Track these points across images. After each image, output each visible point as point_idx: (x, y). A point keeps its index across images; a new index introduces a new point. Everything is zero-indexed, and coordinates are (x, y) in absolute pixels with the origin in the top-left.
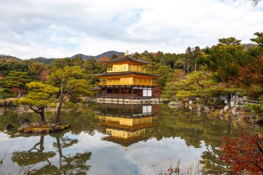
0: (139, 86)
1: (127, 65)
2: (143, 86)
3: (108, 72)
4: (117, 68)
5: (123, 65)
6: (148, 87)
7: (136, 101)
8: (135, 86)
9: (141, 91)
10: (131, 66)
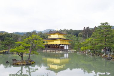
0: (62, 45)
1: (57, 35)
2: (65, 45)
3: (49, 38)
4: (53, 36)
5: (55, 35)
10: (59, 35)
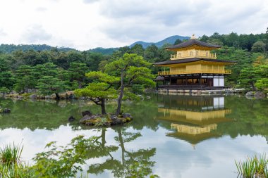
0: (208, 75)
1: (194, 51)
2: (214, 75)
3: (172, 59)
4: (182, 55)
5: (189, 51)
6: (219, 75)
7: (205, 92)
8: (203, 74)
9: (212, 80)
10: (199, 51)
